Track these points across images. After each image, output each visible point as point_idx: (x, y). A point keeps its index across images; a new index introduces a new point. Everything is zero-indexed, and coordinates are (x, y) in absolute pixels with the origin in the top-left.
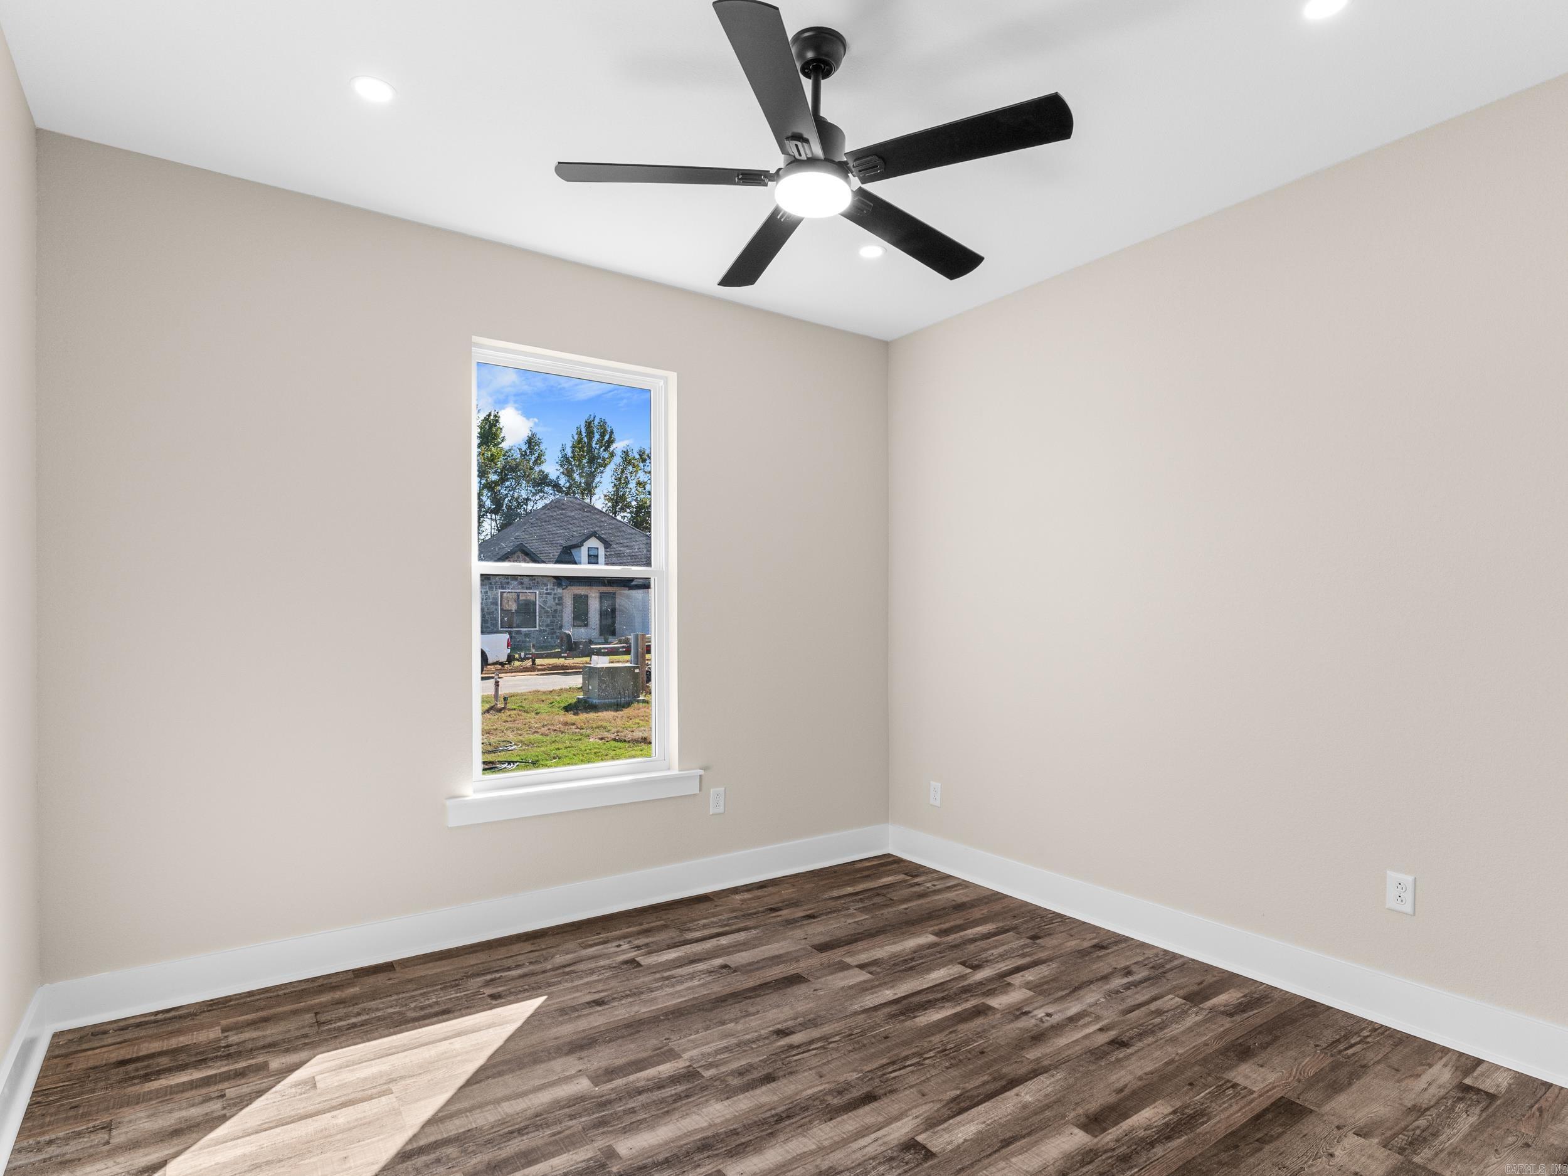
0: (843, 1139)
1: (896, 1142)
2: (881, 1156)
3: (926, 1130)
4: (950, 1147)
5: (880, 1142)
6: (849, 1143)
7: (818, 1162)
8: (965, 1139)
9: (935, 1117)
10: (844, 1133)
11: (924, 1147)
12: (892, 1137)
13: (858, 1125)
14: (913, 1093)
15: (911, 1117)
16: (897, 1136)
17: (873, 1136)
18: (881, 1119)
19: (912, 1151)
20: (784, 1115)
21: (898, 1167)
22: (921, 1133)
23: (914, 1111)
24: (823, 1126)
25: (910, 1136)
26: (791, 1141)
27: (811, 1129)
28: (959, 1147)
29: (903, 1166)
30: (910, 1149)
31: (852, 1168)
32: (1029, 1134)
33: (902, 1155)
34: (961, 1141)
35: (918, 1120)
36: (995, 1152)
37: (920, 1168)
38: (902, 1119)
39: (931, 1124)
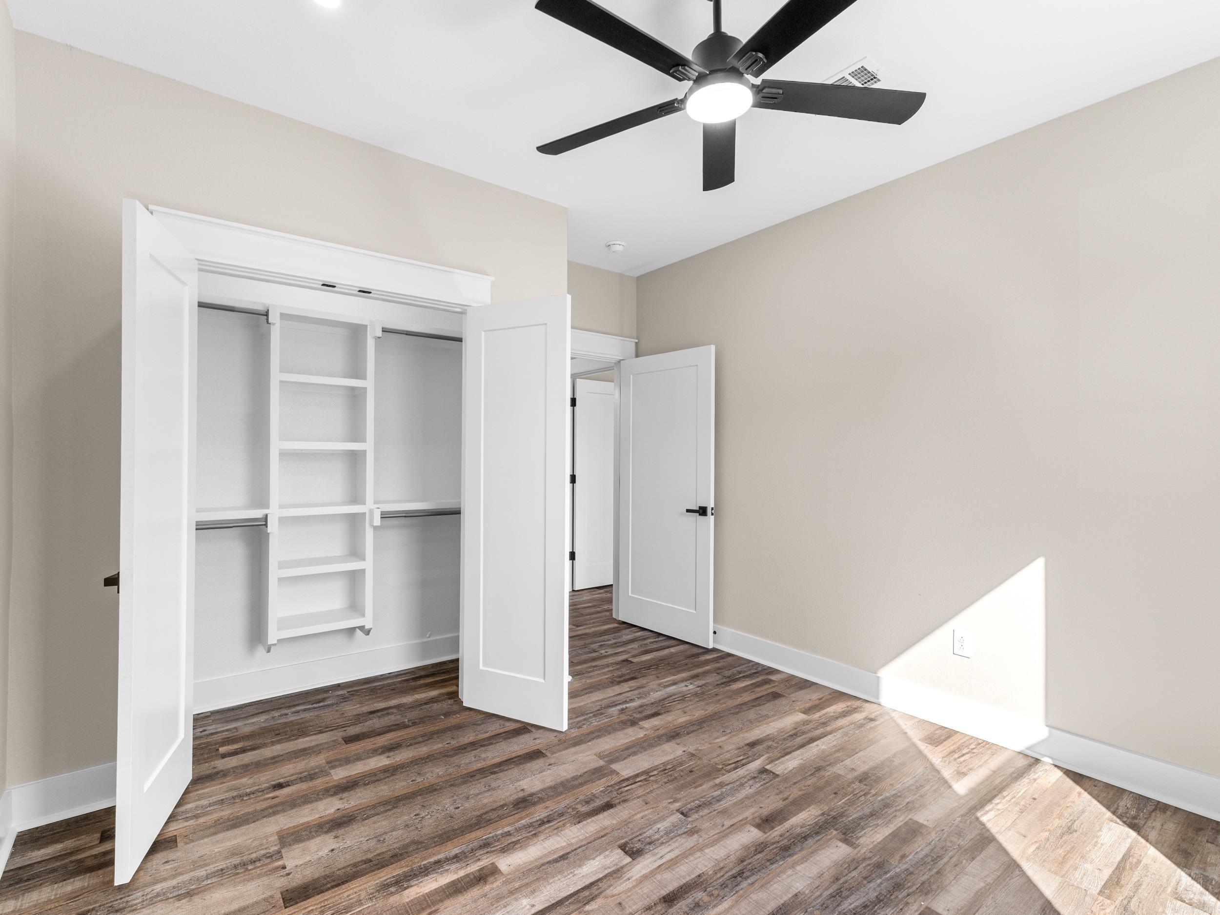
0: (686, 857)
1: (647, 856)
2: (657, 845)
3: (622, 868)
4: (607, 853)
5: (659, 856)
6: (681, 854)
7: (701, 840)
8: (594, 859)
9: (614, 879)
10: (687, 863)
11: (626, 853)
12: (650, 860)
13: (677, 870)
14: (629, 907)
15: (634, 878)
16: (646, 861)
17: (664, 860)
18: (659, 877)
19: (635, 849)
20: (739, 879)
21: (646, 838)
22: (627, 864)
23: (630, 886)
24: (704, 869)
25: (635, 862)
26: (724, 856)
27: (713, 866)
28: (600, 854)
29: (642, 838)
30: (637, 851)
31: (676, 836)
32: (543, 865)
33: (642, 846)
34: (597, 859)
35: (628, 876)
36: (575, 849)
37: (630, 837)
38: (641, 877)
39: (616, 873)
